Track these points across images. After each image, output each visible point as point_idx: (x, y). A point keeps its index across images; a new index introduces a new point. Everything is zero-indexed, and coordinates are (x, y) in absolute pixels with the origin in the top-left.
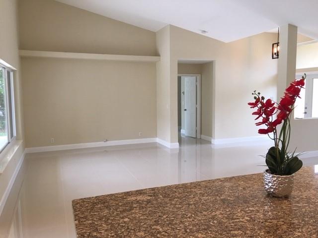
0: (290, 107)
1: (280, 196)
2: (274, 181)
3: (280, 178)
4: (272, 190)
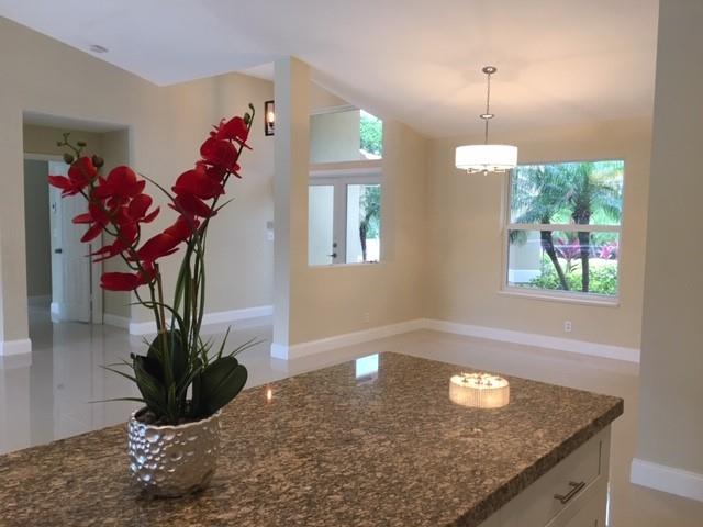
3: (170, 433)
4: (147, 478)
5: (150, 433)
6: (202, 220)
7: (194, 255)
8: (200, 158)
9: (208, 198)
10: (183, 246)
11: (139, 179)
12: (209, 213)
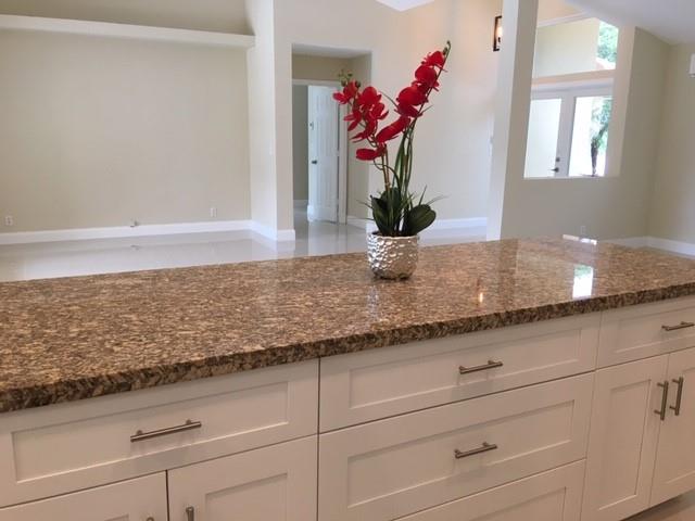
0: (418, 108)
1: (392, 276)
2: (381, 247)
3: (390, 241)
4: (377, 265)
5: (379, 240)
6: (412, 119)
7: (407, 141)
8: (415, 79)
9: (417, 105)
10: (401, 134)
11: (378, 94)
12: (417, 114)
